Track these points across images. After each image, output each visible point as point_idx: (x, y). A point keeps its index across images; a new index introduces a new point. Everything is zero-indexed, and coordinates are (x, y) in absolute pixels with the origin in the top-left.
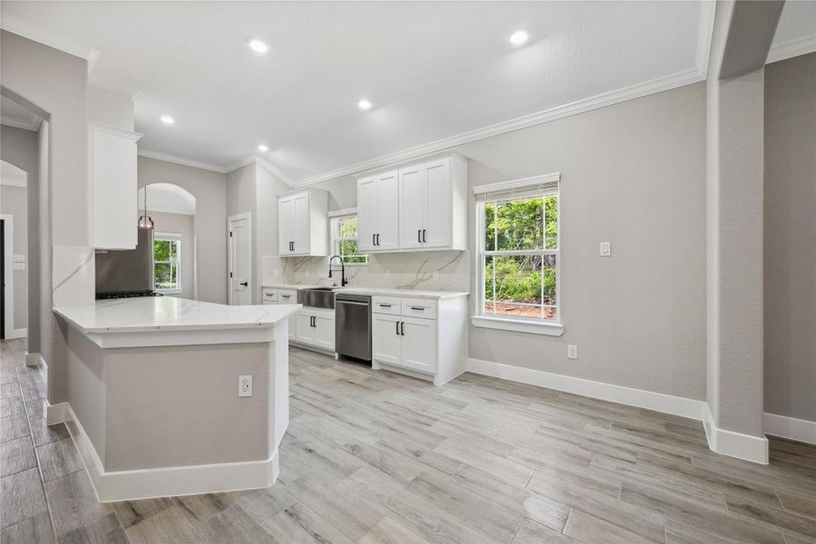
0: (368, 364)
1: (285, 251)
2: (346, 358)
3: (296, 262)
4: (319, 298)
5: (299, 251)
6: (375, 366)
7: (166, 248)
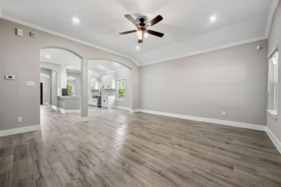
0: (101, 107)
1: (91, 89)
2: (99, 107)
3: (94, 91)
4: (96, 97)
5: (94, 89)
6: (102, 107)
7: (71, 87)
